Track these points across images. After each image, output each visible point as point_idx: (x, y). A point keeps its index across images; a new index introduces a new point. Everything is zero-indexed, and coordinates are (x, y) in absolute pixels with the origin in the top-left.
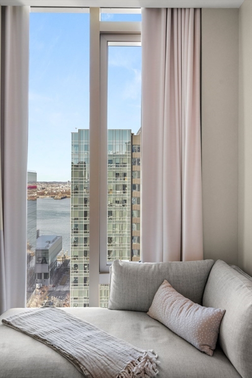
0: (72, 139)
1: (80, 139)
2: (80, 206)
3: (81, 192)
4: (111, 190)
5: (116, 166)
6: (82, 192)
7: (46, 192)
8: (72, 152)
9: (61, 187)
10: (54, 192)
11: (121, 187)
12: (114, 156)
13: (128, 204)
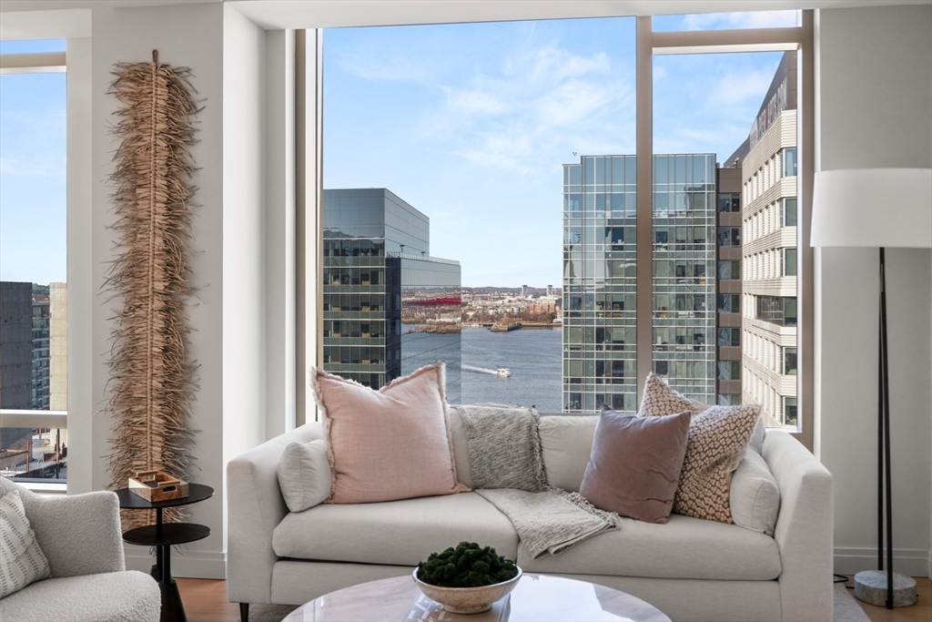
0: (566, 182)
1: (584, 180)
2: (587, 348)
3: (587, 314)
4: (664, 309)
5: (678, 248)
6: (592, 314)
7: (471, 314)
8: (566, 215)
9: (506, 301)
10: (491, 312)
11: (690, 302)
12: (671, 221)
13: (708, 344)
